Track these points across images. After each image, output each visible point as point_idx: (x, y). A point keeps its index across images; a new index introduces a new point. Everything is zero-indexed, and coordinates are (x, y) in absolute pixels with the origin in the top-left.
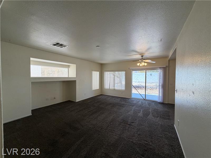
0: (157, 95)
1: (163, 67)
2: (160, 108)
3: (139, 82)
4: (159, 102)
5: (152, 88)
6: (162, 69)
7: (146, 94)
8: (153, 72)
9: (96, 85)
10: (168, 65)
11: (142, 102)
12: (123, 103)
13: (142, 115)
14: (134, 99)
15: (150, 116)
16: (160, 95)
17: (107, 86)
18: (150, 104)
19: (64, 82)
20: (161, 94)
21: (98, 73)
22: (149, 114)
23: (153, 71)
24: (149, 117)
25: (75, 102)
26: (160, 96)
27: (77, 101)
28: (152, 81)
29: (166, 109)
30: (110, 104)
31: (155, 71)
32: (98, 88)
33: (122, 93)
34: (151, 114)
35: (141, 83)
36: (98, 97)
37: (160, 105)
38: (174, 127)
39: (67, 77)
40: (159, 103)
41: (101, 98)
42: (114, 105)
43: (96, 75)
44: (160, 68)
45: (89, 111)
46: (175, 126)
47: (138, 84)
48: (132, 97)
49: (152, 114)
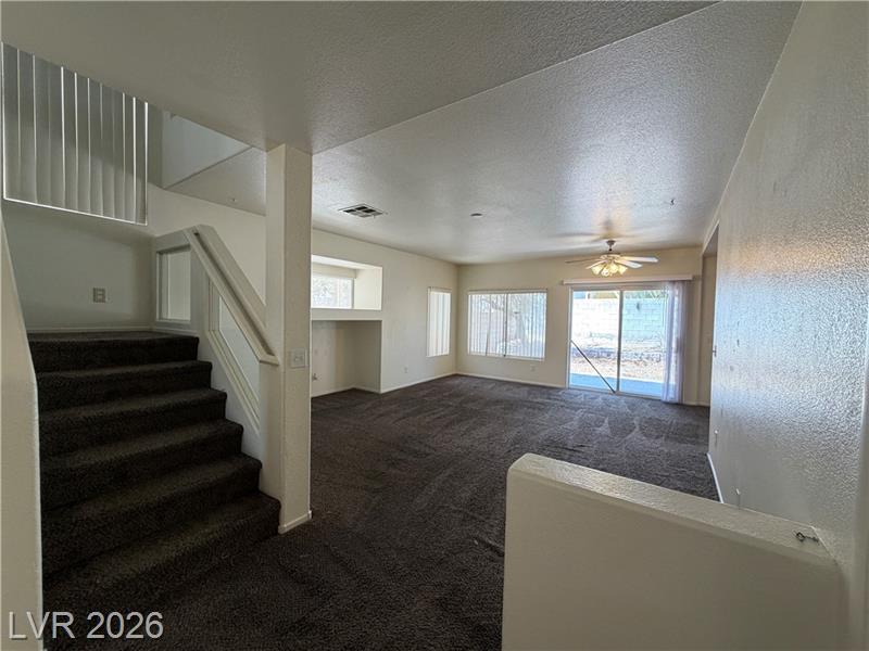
0: (661, 381)
1: (683, 281)
2: (670, 416)
3: (591, 336)
4: (664, 399)
5: (640, 360)
6: (681, 286)
7: (621, 377)
8: (649, 296)
9: (439, 342)
10: (700, 273)
11: (604, 399)
12: (539, 400)
13: (609, 432)
14: (579, 392)
15: (635, 436)
16: (673, 381)
17: (477, 344)
18: (634, 405)
19: (340, 324)
20: (673, 377)
21: (448, 296)
22: (631, 431)
23: (649, 291)
24: (630, 436)
25: (378, 394)
26: (668, 385)
27: (383, 391)
28: (642, 334)
29: (688, 420)
30: (497, 402)
31: (654, 291)
32: (446, 352)
33: (533, 370)
34: (637, 429)
35: (598, 340)
36: (451, 382)
37: (668, 410)
38: (707, 460)
39: (350, 307)
40: (667, 403)
41: (458, 386)
42: (511, 405)
43: (440, 304)
44: (674, 282)
45: (436, 416)
46: (709, 456)
47: (589, 341)
48: (571, 383)
49: (641, 429)
